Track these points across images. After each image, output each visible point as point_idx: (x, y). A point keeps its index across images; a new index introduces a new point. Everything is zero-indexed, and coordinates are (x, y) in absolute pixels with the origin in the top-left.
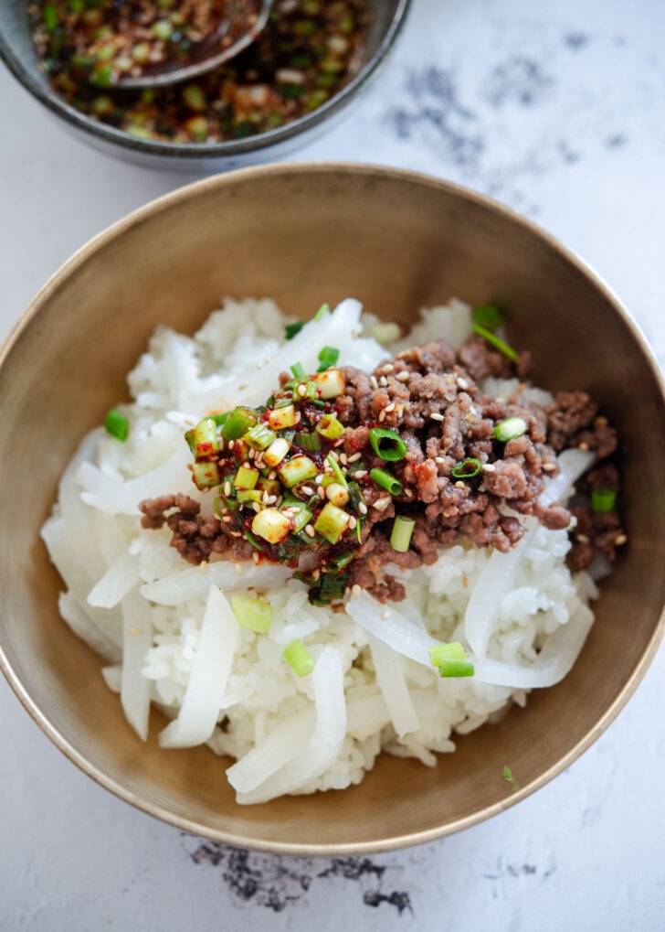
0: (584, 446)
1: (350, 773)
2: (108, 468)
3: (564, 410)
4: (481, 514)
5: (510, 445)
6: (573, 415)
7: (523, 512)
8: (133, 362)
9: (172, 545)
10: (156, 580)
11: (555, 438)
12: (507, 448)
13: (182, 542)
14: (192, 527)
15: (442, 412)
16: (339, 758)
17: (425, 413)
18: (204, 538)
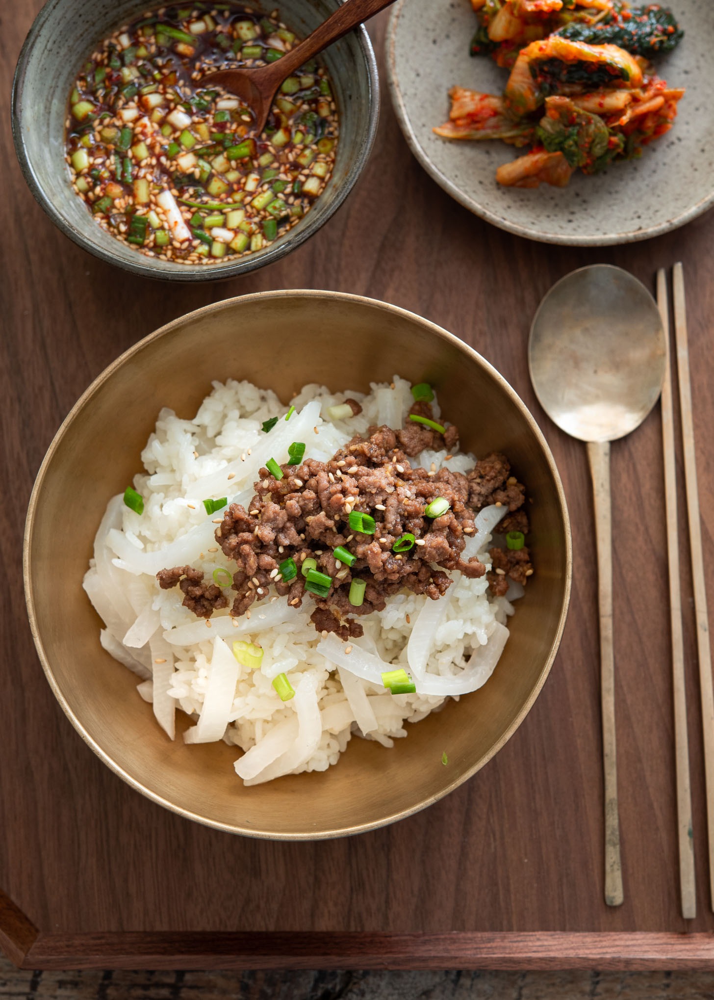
0: (499, 504)
1: (329, 757)
2: (131, 535)
3: (481, 477)
4: (416, 574)
5: (437, 522)
6: (489, 481)
7: (450, 568)
8: (143, 444)
9: (184, 604)
10: (174, 627)
11: (475, 499)
12: (435, 524)
13: (192, 603)
14: (197, 592)
15: (384, 502)
16: (320, 748)
17: (370, 505)
18: (208, 599)
